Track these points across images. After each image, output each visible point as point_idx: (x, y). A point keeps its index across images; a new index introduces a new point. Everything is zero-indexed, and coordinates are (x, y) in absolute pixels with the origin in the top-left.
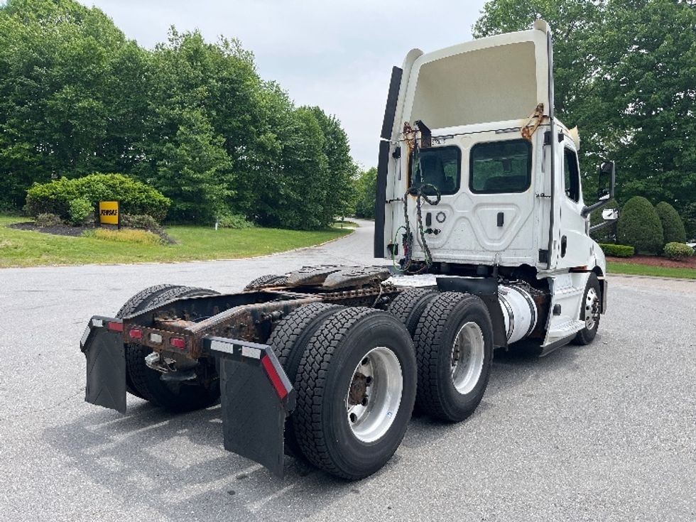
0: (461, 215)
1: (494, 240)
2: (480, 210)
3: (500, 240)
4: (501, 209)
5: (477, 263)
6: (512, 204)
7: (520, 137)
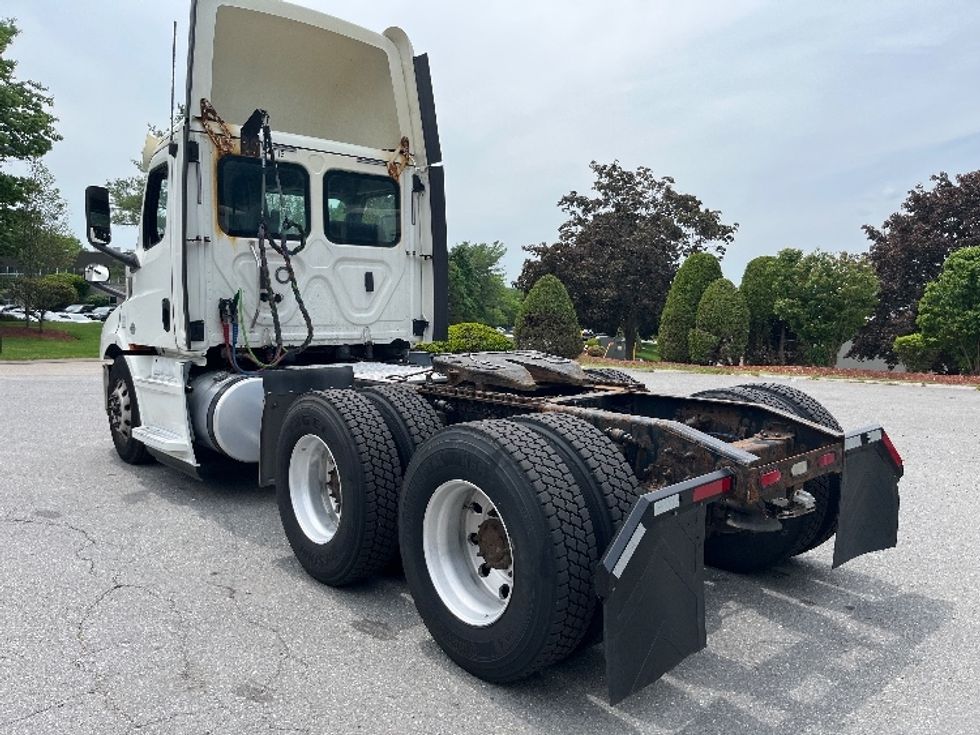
0: (317, 273)
1: (359, 310)
2: (341, 267)
3: (367, 310)
4: (369, 268)
5: (341, 343)
6: (382, 262)
7: (386, 174)
